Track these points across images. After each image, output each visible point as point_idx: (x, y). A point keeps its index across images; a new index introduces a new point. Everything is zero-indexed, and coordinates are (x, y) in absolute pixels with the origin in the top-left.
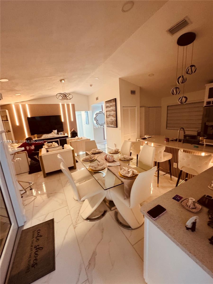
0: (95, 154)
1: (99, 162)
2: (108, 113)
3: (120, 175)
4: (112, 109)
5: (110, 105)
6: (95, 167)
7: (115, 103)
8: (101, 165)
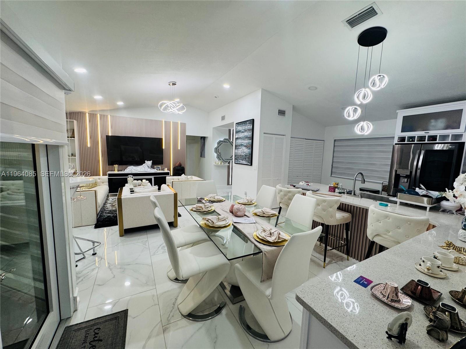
0: (213, 202)
1: (220, 215)
2: (239, 142)
3: (256, 237)
4: (245, 135)
5: (244, 129)
6: (212, 222)
7: (251, 127)
8: (223, 218)
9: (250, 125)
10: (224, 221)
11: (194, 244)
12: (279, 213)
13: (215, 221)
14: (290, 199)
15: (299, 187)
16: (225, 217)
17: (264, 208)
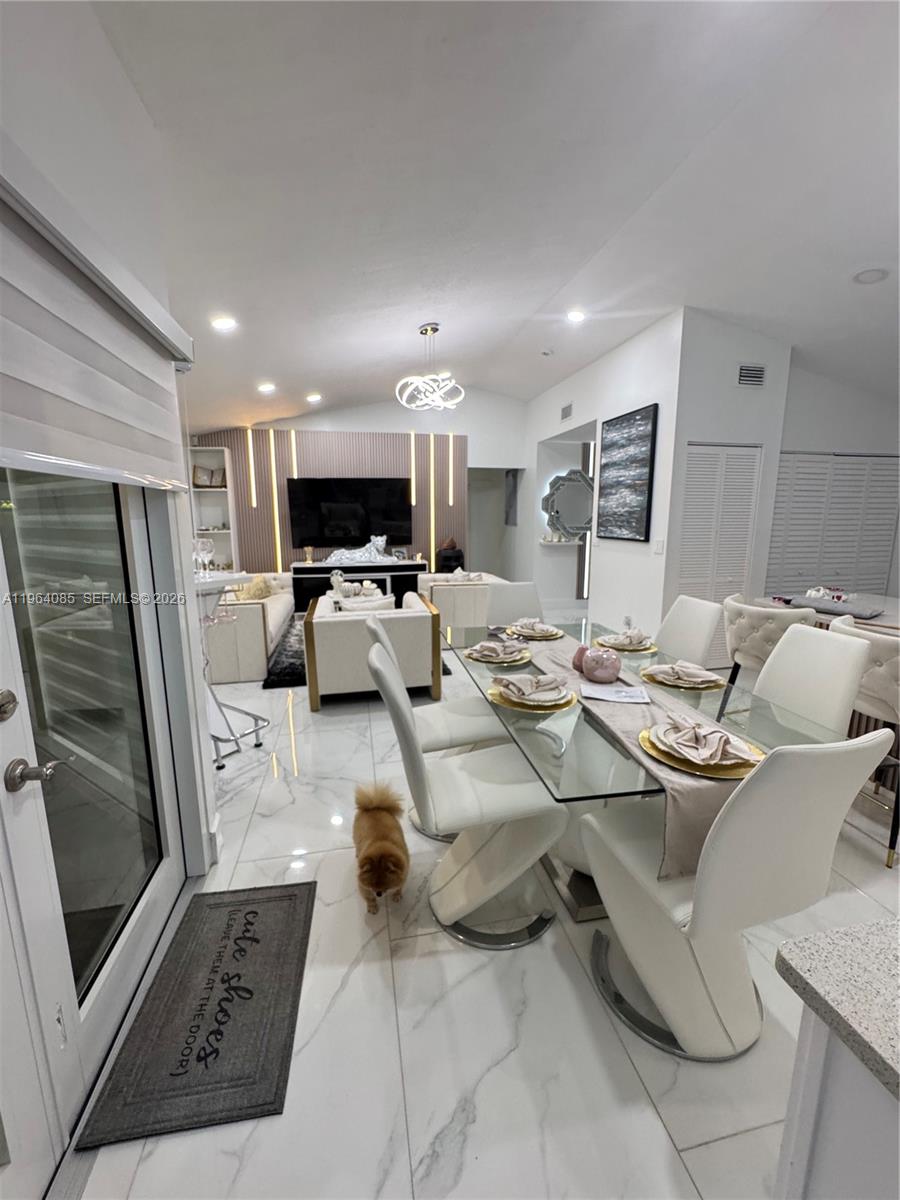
0: (529, 640)
1: (544, 674)
2: (612, 474)
3: (648, 745)
4: (630, 453)
5: (625, 435)
6: (520, 690)
7: (649, 427)
8: (552, 683)
9: (646, 424)
10: (553, 692)
11: (476, 744)
12: (732, 680)
13: (527, 690)
14: (771, 640)
15: (803, 603)
16: (556, 680)
17: (679, 662)
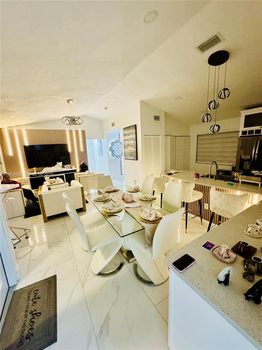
0: (110, 193)
1: (115, 203)
2: (127, 142)
3: (141, 218)
4: (131, 137)
5: (129, 132)
6: (109, 209)
7: (135, 131)
8: (117, 205)
10: (117, 208)
17: (146, 194)
